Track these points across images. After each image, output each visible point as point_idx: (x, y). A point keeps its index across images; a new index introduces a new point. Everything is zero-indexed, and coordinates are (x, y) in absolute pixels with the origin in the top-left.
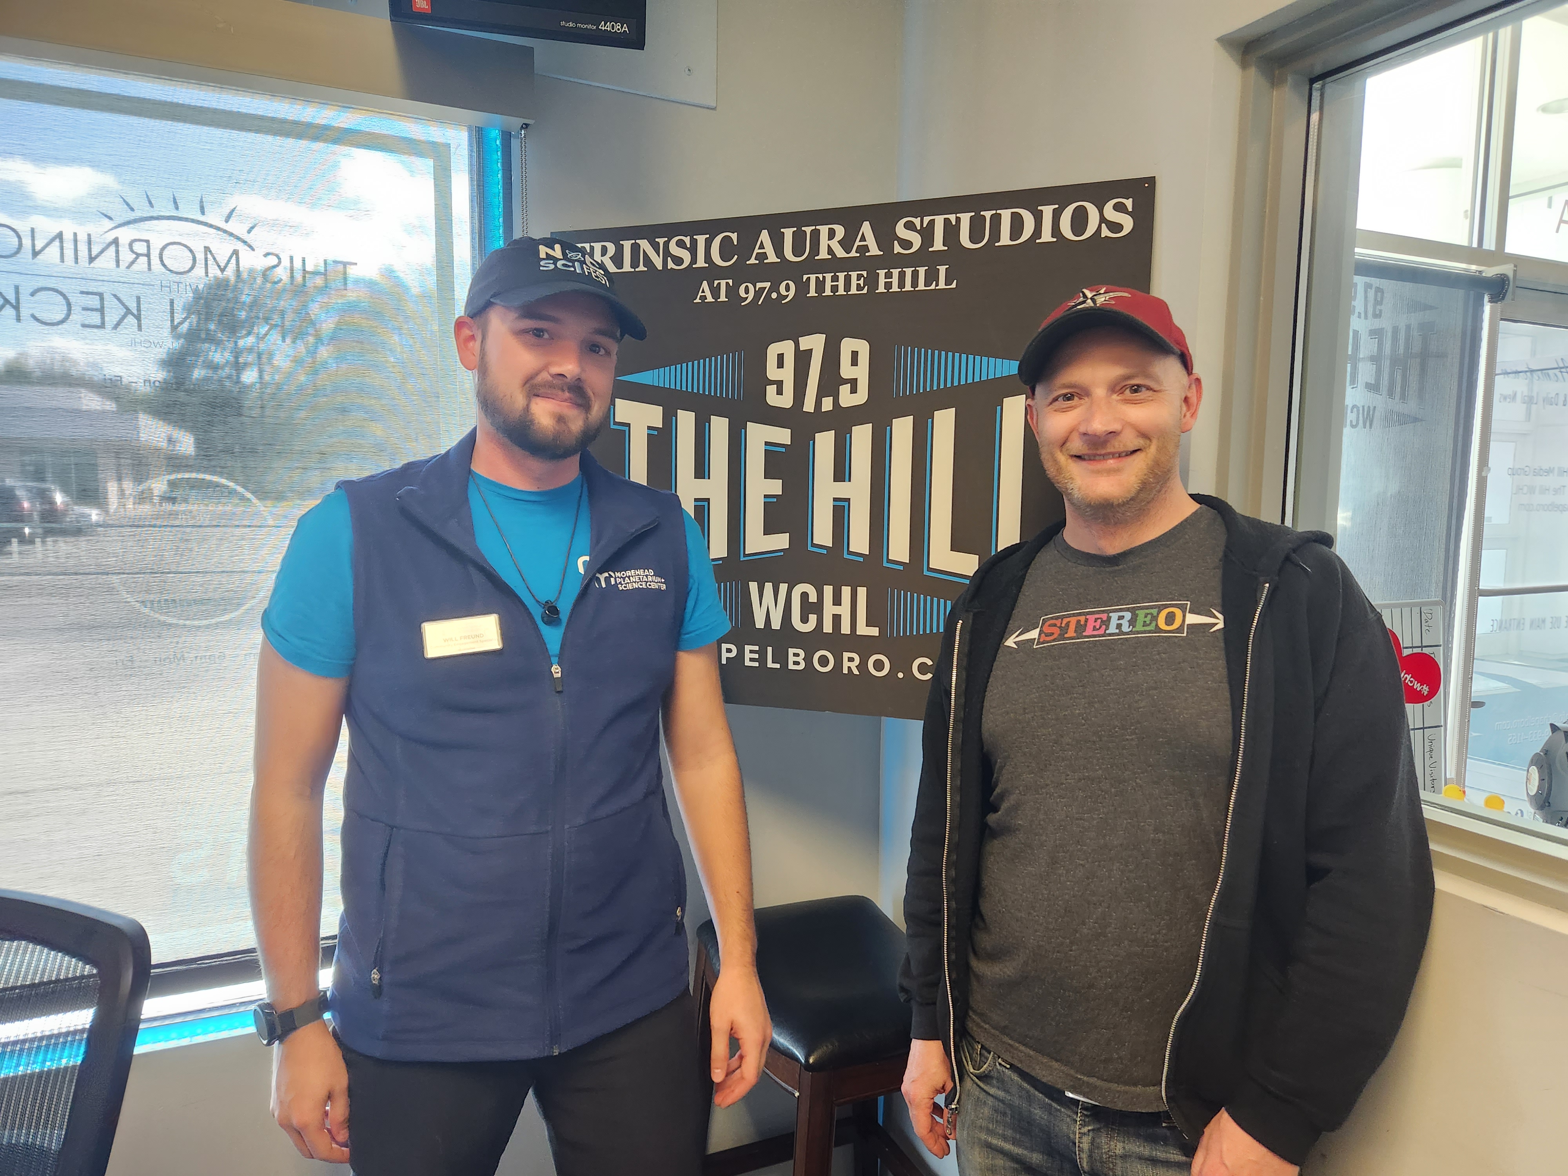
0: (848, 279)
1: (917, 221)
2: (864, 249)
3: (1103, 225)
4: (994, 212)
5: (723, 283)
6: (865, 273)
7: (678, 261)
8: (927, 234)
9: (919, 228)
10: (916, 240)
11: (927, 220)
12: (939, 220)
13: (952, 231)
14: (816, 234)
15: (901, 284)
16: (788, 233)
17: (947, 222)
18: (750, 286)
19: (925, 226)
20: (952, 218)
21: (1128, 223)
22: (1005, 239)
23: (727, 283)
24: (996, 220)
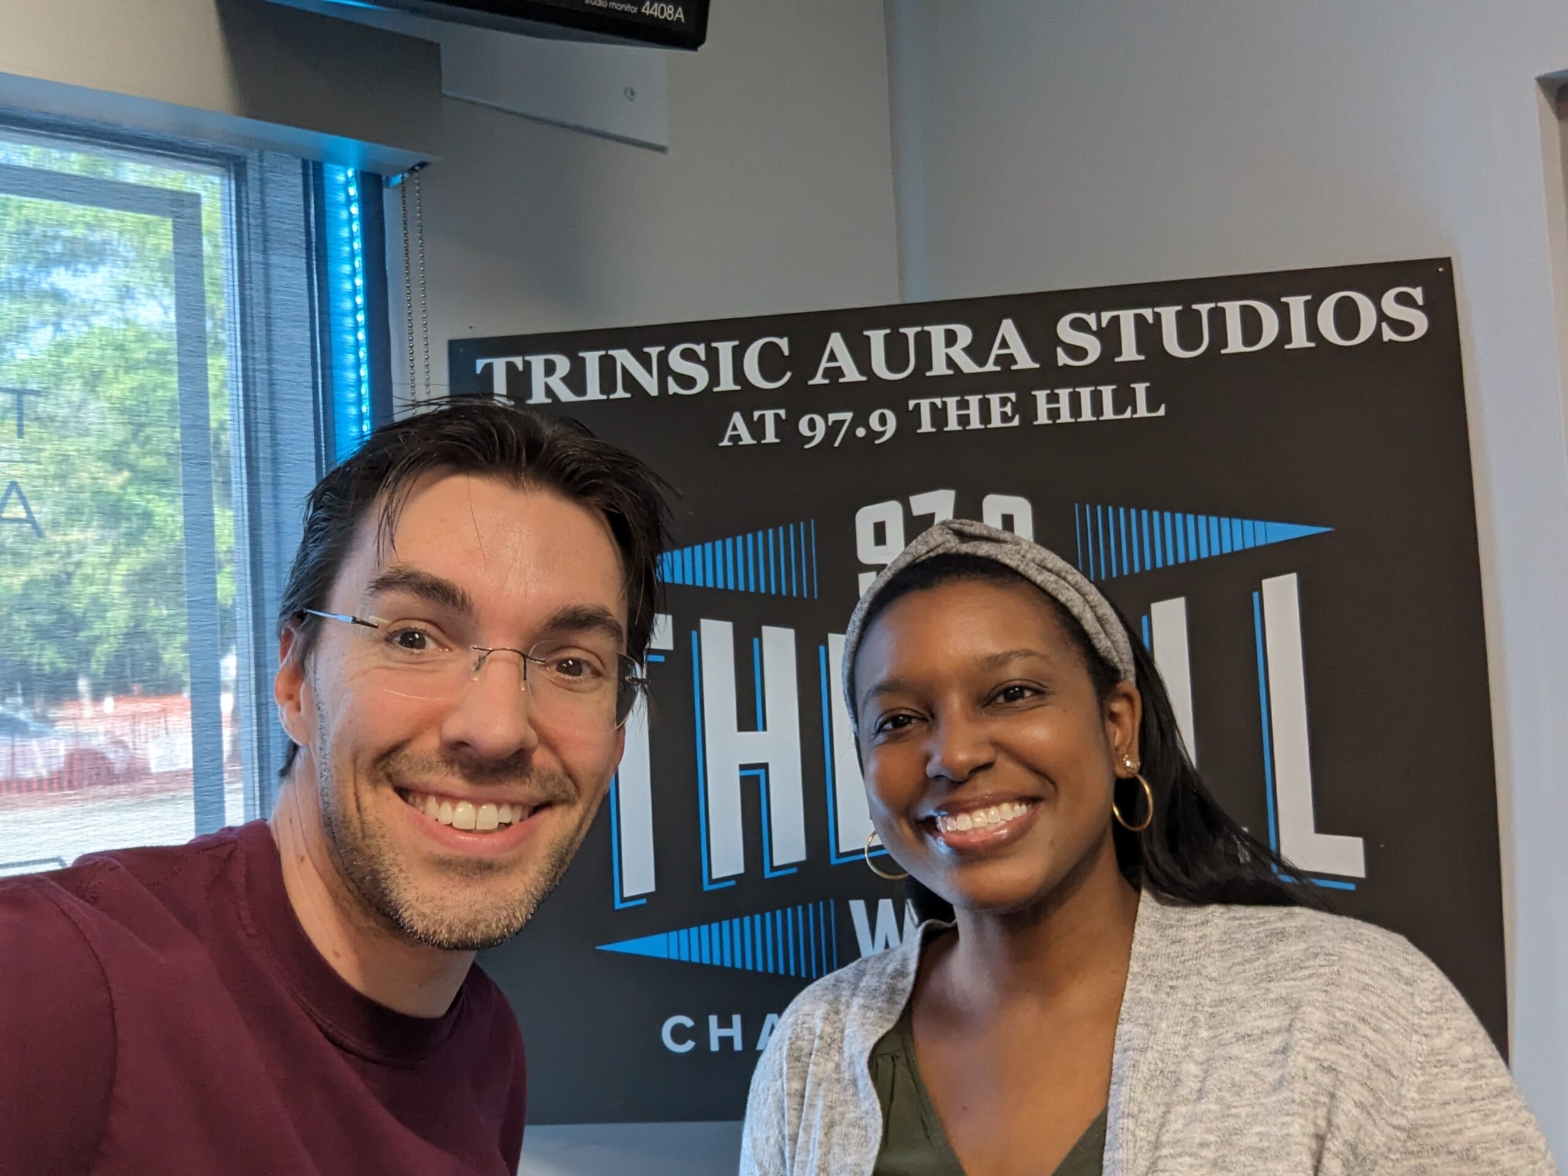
0: (985, 407)
1: (1091, 319)
2: (1007, 360)
3: (1384, 325)
4: (1213, 305)
5: (769, 415)
6: (1012, 396)
7: (687, 381)
8: (1110, 336)
9: (1094, 327)
10: (1094, 348)
11: (1106, 316)
12: (1127, 318)
13: (1148, 334)
14: (924, 341)
15: (1076, 409)
16: (877, 338)
17: (1139, 319)
18: (819, 420)
19: (1104, 324)
20: (1148, 313)
21: (1421, 323)
22: (1235, 344)
23: (777, 416)
24: (1218, 317)
